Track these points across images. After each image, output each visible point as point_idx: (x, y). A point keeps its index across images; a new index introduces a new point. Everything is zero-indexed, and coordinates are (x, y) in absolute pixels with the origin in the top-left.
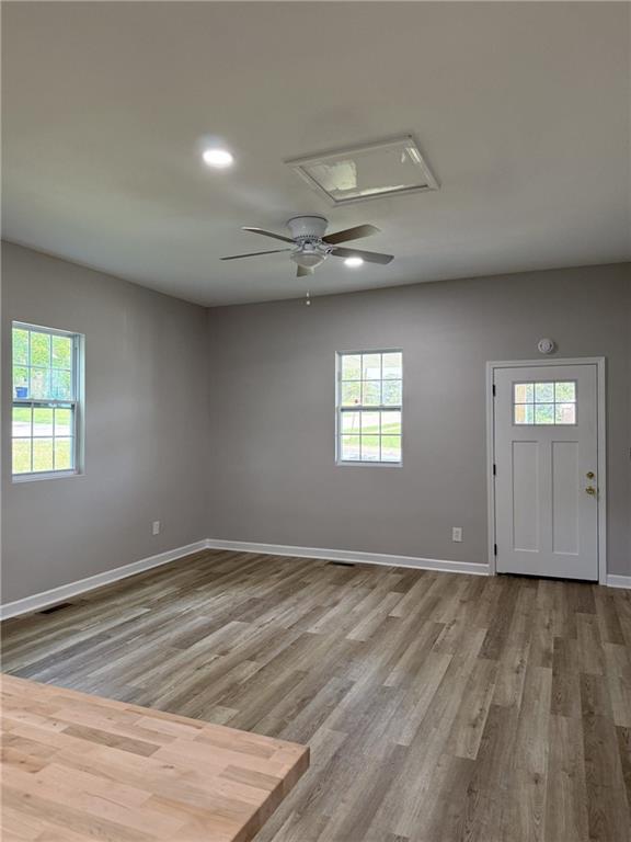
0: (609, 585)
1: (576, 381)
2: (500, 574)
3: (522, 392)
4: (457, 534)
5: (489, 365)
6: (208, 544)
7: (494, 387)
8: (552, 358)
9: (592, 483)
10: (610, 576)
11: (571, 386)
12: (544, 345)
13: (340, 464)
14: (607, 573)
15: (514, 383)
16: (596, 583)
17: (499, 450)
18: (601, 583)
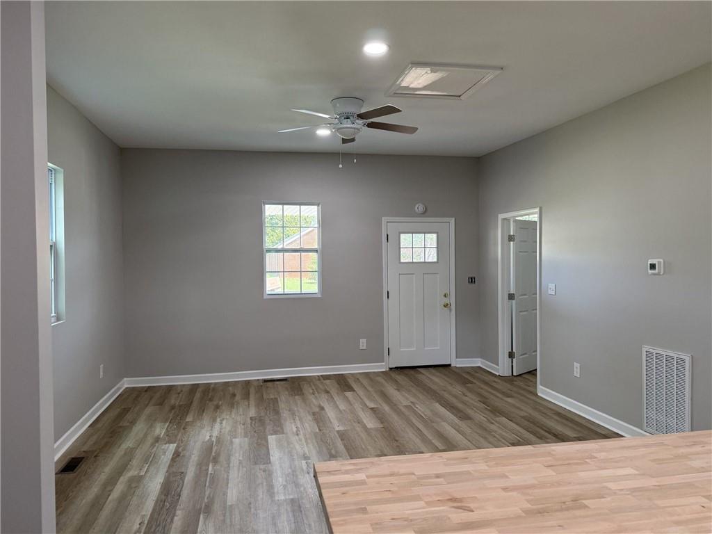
0: (458, 366)
1: (437, 233)
2: (391, 369)
3: (405, 239)
4: (363, 343)
5: (384, 219)
6: (127, 383)
7: (387, 236)
8: (423, 217)
9: (446, 301)
10: (458, 360)
11: (434, 236)
12: (419, 208)
13: (265, 297)
14: (457, 358)
15: (400, 233)
16: (450, 365)
17: (391, 281)
18: (452, 365)
